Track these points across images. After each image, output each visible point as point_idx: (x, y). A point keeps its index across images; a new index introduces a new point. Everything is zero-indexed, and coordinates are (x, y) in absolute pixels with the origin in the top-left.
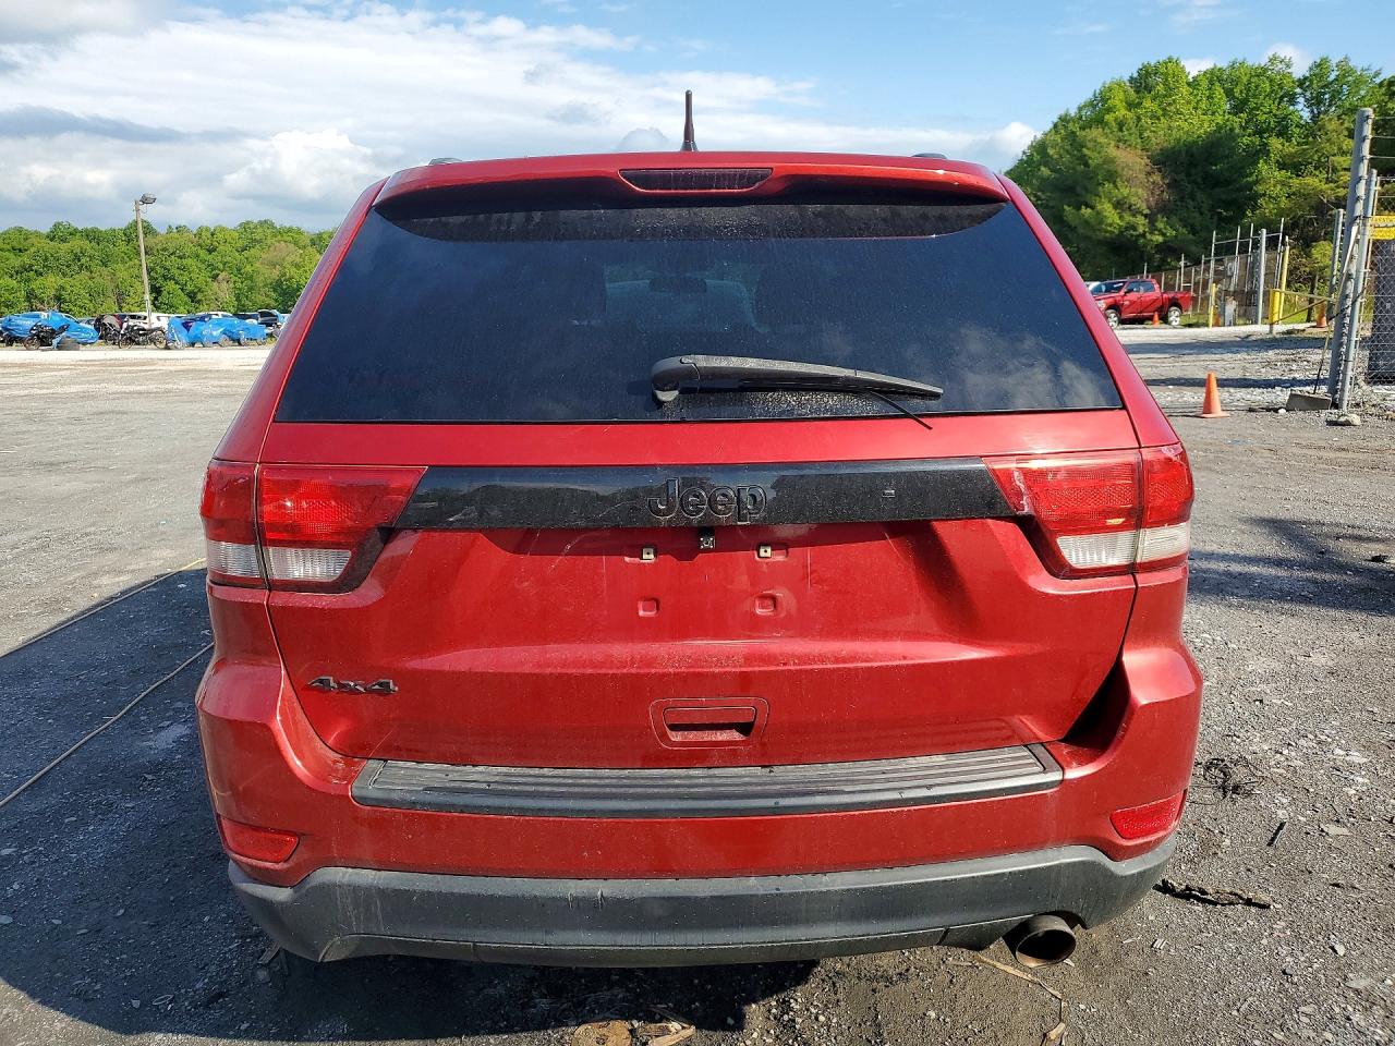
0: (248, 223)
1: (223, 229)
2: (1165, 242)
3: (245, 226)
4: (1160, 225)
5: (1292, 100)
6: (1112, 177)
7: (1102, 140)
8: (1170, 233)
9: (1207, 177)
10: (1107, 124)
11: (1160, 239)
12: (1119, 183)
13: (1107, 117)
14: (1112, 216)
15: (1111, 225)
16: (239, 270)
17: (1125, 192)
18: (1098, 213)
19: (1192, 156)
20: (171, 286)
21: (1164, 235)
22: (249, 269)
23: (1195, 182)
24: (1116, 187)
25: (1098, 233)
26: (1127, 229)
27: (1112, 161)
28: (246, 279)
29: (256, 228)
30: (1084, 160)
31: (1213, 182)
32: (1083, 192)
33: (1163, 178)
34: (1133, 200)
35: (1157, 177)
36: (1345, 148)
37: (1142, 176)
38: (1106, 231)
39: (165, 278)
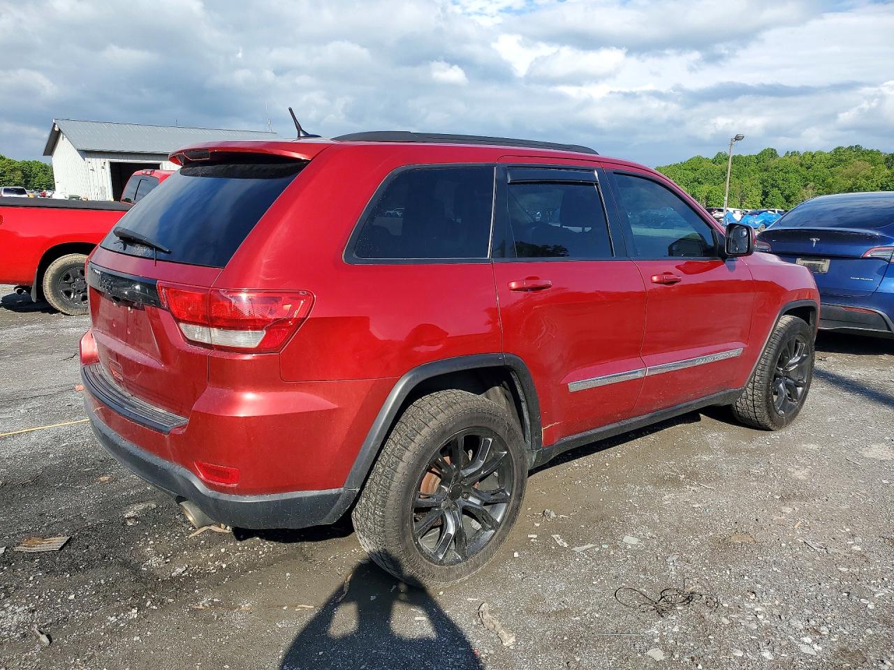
0: (839, 148)
1: (821, 153)
3: (837, 150)
16: (823, 181)
20: (775, 191)
22: (830, 180)
28: (827, 187)
29: (844, 151)
39: (773, 186)
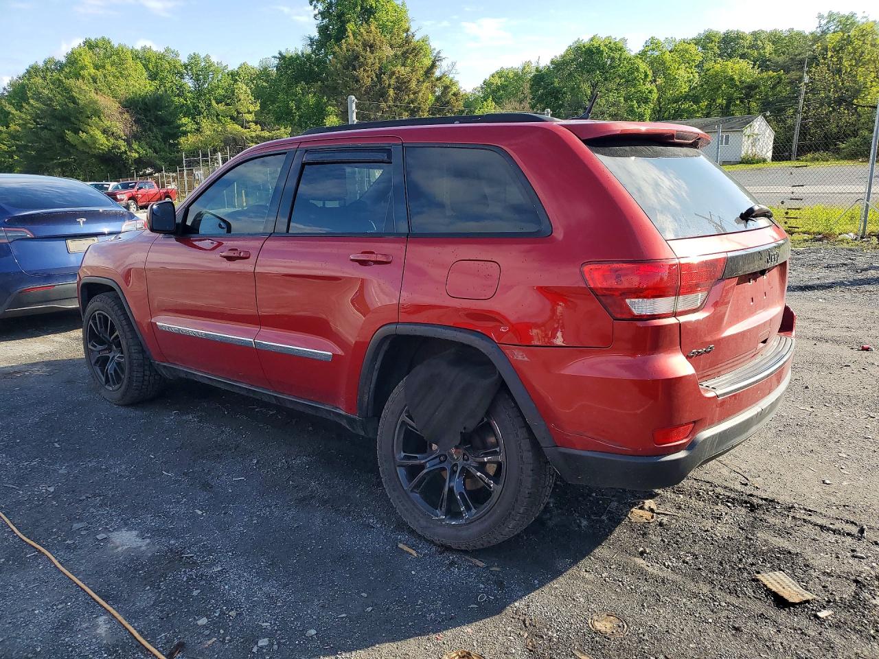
2: (140, 158)
4: (135, 147)
5: (182, 77)
6: (97, 113)
7: (84, 87)
8: (141, 151)
9: (157, 117)
10: (83, 78)
11: (137, 155)
12: (103, 118)
13: (82, 72)
14: (101, 138)
15: (102, 145)
17: (109, 124)
18: (92, 137)
19: (146, 104)
21: (138, 153)
23: (151, 121)
24: (101, 119)
25: (93, 150)
26: (113, 148)
27: (96, 102)
30: (73, 100)
31: (161, 122)
32: (77, 122)
33: (131, 117)
34: (115, 129)
35: (126, 116)
36: (251, 110)
37: (117, 115)
38: (99, 149)
